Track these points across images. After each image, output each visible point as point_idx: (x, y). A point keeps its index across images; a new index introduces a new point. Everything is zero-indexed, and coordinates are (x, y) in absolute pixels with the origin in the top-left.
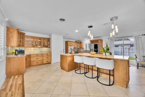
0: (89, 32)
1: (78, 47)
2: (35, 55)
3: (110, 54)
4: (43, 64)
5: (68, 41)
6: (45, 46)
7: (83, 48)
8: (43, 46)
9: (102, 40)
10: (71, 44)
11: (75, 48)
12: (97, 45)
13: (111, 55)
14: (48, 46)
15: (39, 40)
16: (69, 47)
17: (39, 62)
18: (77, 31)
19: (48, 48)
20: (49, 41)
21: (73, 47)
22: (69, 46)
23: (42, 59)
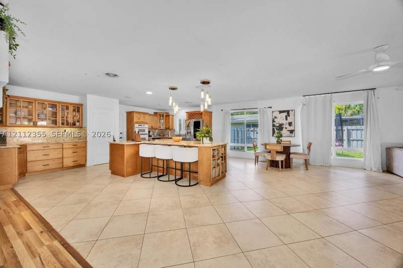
0: (171, 98)
1: (162, 128)
2: (40, 147)
3: (210, 141)
4: (63, 168)
5: (133, 112)
6: (68, 125)
7: (173, 130)
8: (63, 124)
9: (211, 112)
10: (142, 119)
11: (151, 129)
12: (199, 122)
13: (212, 141)
14: (77, 124)
15: (51, 109)
16: (136, 125)
17: (50, 162)
18: (149, 93)
19: (76, 129)
20: (78, 111)
21: (147, 126)
22: (137, 123)
23: (61, 156)
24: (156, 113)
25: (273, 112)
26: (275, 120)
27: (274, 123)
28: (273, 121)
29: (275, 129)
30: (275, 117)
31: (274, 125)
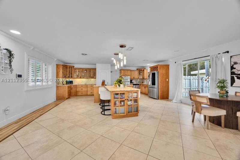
1: (141, 78)
4: (87, 95)
7: (147, 79)
8: (89, 77)
10: (126, 73)
12: (155, 73)
14: (94, 77)
16: (123, 77)
17: (84, 92)
24: (137, 69)
25: (231, 57)
26: (235, 66)
27: (234, 70)
28: (232, 68)
29: (235, 78)
30: (235, 63)
31: (233, 73)
